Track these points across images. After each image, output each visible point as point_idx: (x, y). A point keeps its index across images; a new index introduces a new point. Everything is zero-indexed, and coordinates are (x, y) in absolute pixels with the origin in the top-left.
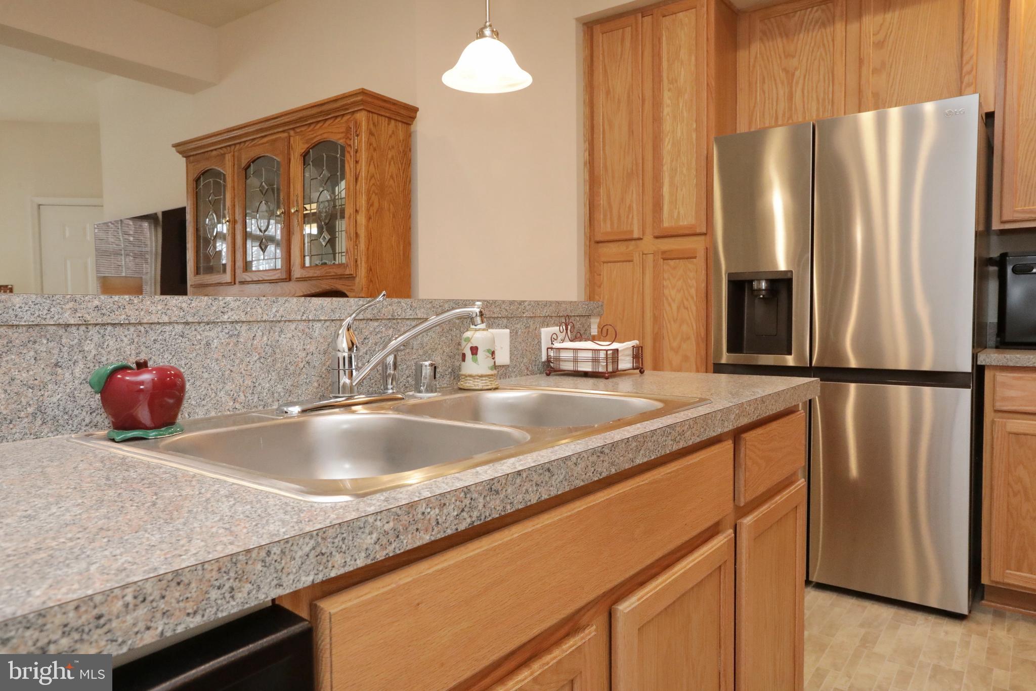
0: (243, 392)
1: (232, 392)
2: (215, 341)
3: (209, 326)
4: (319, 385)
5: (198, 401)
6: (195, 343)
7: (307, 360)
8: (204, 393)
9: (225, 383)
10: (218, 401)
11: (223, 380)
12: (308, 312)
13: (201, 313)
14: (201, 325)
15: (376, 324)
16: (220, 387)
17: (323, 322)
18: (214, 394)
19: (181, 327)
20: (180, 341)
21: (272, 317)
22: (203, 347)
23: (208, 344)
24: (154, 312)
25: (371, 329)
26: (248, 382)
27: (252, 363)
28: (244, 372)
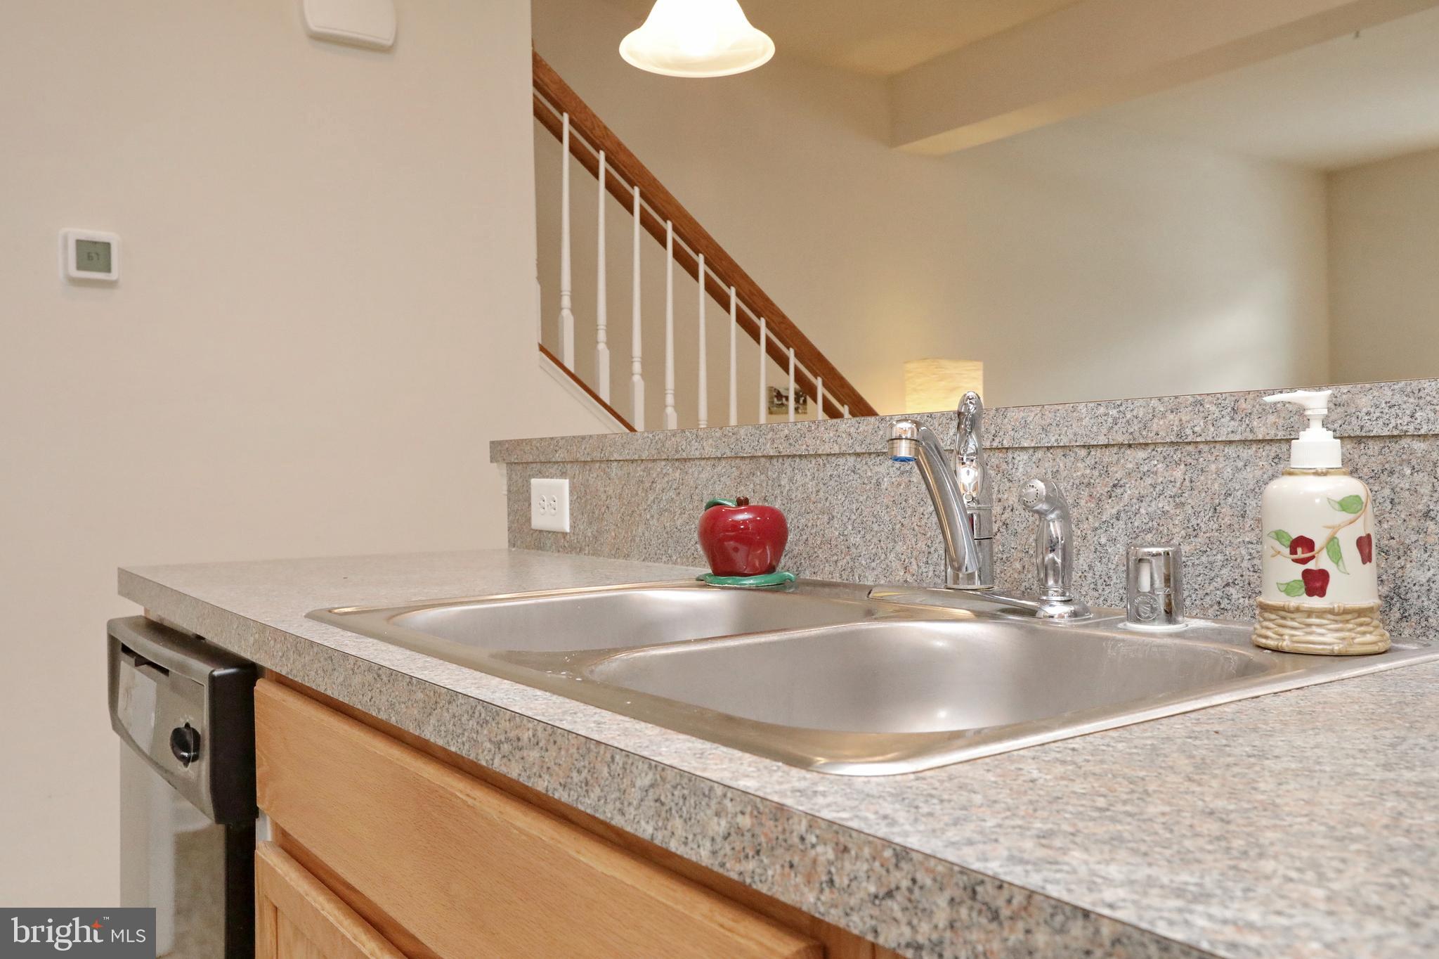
0: (916, 559)
1: (903, 557)
2: (885, 479)
3: (880, 458)
4: (1024, 567)
5: (868, 561)
6: (866, 481)
7: (1003, 519)
8: (873, 551)
9: (895, 542)
10: (888, 566)
11: (894, 537)
12: (1002, 433)
13: (868, 441)
14: (872, 456)
15: (1141, 454)
16: (890, 546)
17: (1031, 451)
18: (883, 555)
19: (851, 460)
20: (851, 478)
21: (949, 443)
22: (873, 487)
23: (878, 484)
24: (827, 440)
25: (1130, 466)
26: (921, 545)
27: (926, 517)
28: (916, 528)
